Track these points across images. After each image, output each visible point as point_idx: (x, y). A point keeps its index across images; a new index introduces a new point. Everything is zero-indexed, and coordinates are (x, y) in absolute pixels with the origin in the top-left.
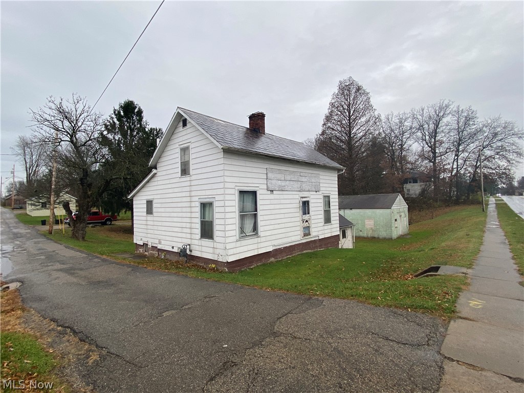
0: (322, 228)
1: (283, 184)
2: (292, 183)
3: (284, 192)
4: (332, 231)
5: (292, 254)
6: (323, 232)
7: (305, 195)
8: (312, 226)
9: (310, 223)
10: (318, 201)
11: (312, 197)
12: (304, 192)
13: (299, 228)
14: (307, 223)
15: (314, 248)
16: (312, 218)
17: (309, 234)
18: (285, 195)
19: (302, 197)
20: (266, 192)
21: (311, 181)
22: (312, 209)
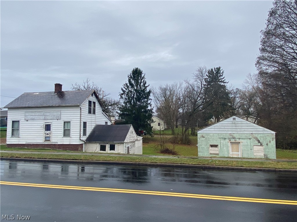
0: (61, 139)
1: (34, 117)
4: (71, 141)
5: (37, 148)
6: (62, 141)
7: (49, 122)
8: (53, 137)
9: (50, 135)
10: (59, 124)
11: (54, 122)
12: (48, 120)
13: (42, 137)
14: (48, 135)
15: (54, 148)
16: (53, 133)
17: (49, 141)
18: (35, 122)
19: (46, 123)
20: (24, 121)
21: (53, 114)
22: (53, 128)
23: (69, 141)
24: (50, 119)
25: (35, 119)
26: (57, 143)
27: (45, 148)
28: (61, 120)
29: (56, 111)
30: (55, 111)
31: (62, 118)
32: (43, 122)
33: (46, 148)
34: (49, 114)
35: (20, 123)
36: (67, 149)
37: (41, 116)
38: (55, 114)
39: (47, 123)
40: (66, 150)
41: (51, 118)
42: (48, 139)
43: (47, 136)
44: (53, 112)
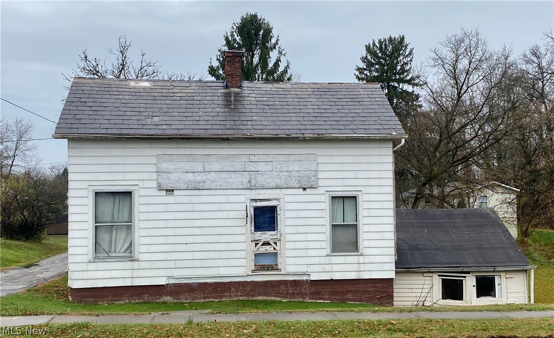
0: (323, 260)
1: (200, 178)
2: (223, 175)
3: (202, 192)
4: (362, 267)
5: (221, 297)
6: (328, 268)
7: (267, 197)
8: (288, 253)
9: (277, 248)
10: (310, 206)
11: (288, 199)
12: (263, 191)
13: (243, 254)
14: (268, 247)
15: (293, 295)
16: (288, 237)
17: (273, 268)
18: (205, 197)
19: (256, 200)
20: (156, 192)
21: (285, 169)
22: (288, 222)
23: (355, 267)
24: (274, 185)
25: (208, 185)
26: (305, 278)
27: (253, 296)
28: (321, 190)
29: (298, 158)
30: (292, 158)
31: (321, 183)
32: (242, 199)
33: (259, 298)
34: (269, 167)
35: (137, 199)
36: (349, 296)
37: (232, 174)
38: (294, 167)
39: (261, 200)
40: (343, 301)
41: (279, 182)
42: (266, 262)
43: (263, 249)
44: (283, 158)
